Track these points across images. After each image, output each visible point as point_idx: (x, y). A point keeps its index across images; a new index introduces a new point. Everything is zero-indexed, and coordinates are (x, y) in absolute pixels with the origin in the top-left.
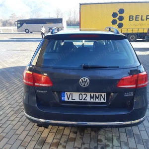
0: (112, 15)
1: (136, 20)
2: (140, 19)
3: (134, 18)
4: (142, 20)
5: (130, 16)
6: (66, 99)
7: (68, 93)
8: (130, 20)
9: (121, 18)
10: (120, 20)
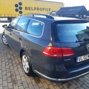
0: (15, 6)
1: (29, 10)
2: (31, 9)
3: (28, 8)
4: (32, 10)
5: (26, 7)
6: (79, 61)
7: (79, 57)
8: (26, 10)
9: (21, 8)
10: (20, 9)
